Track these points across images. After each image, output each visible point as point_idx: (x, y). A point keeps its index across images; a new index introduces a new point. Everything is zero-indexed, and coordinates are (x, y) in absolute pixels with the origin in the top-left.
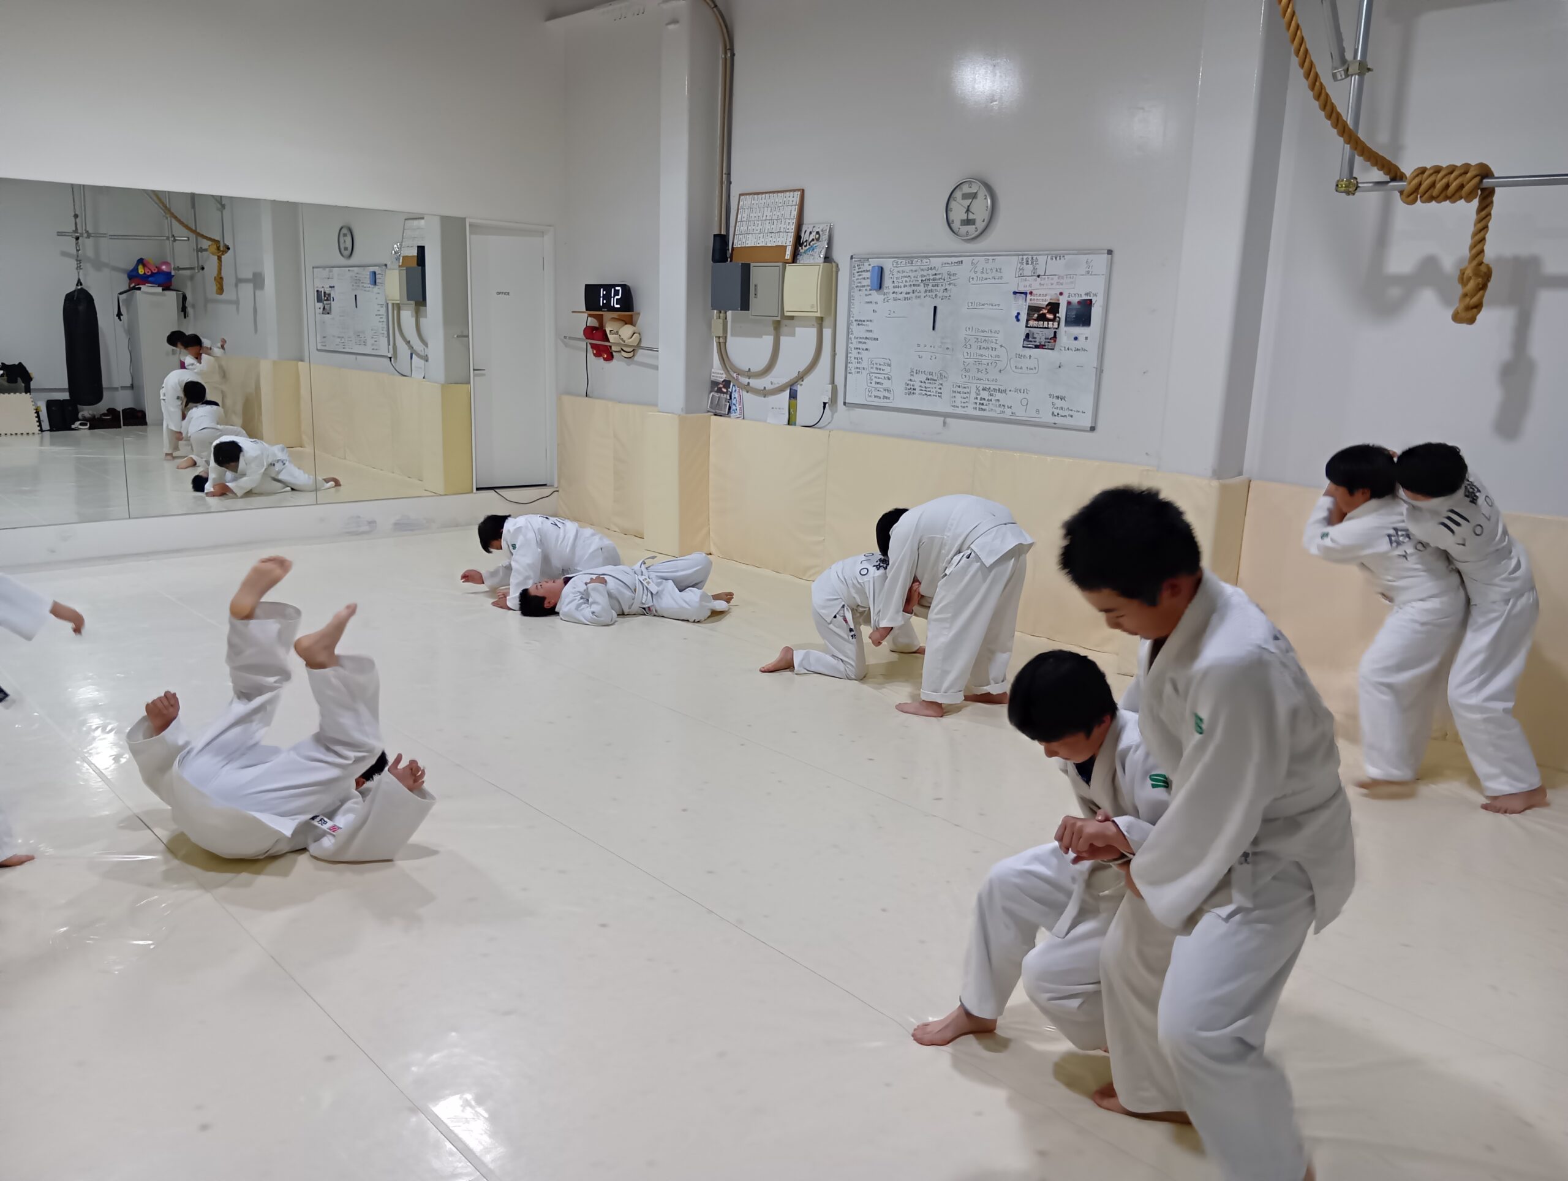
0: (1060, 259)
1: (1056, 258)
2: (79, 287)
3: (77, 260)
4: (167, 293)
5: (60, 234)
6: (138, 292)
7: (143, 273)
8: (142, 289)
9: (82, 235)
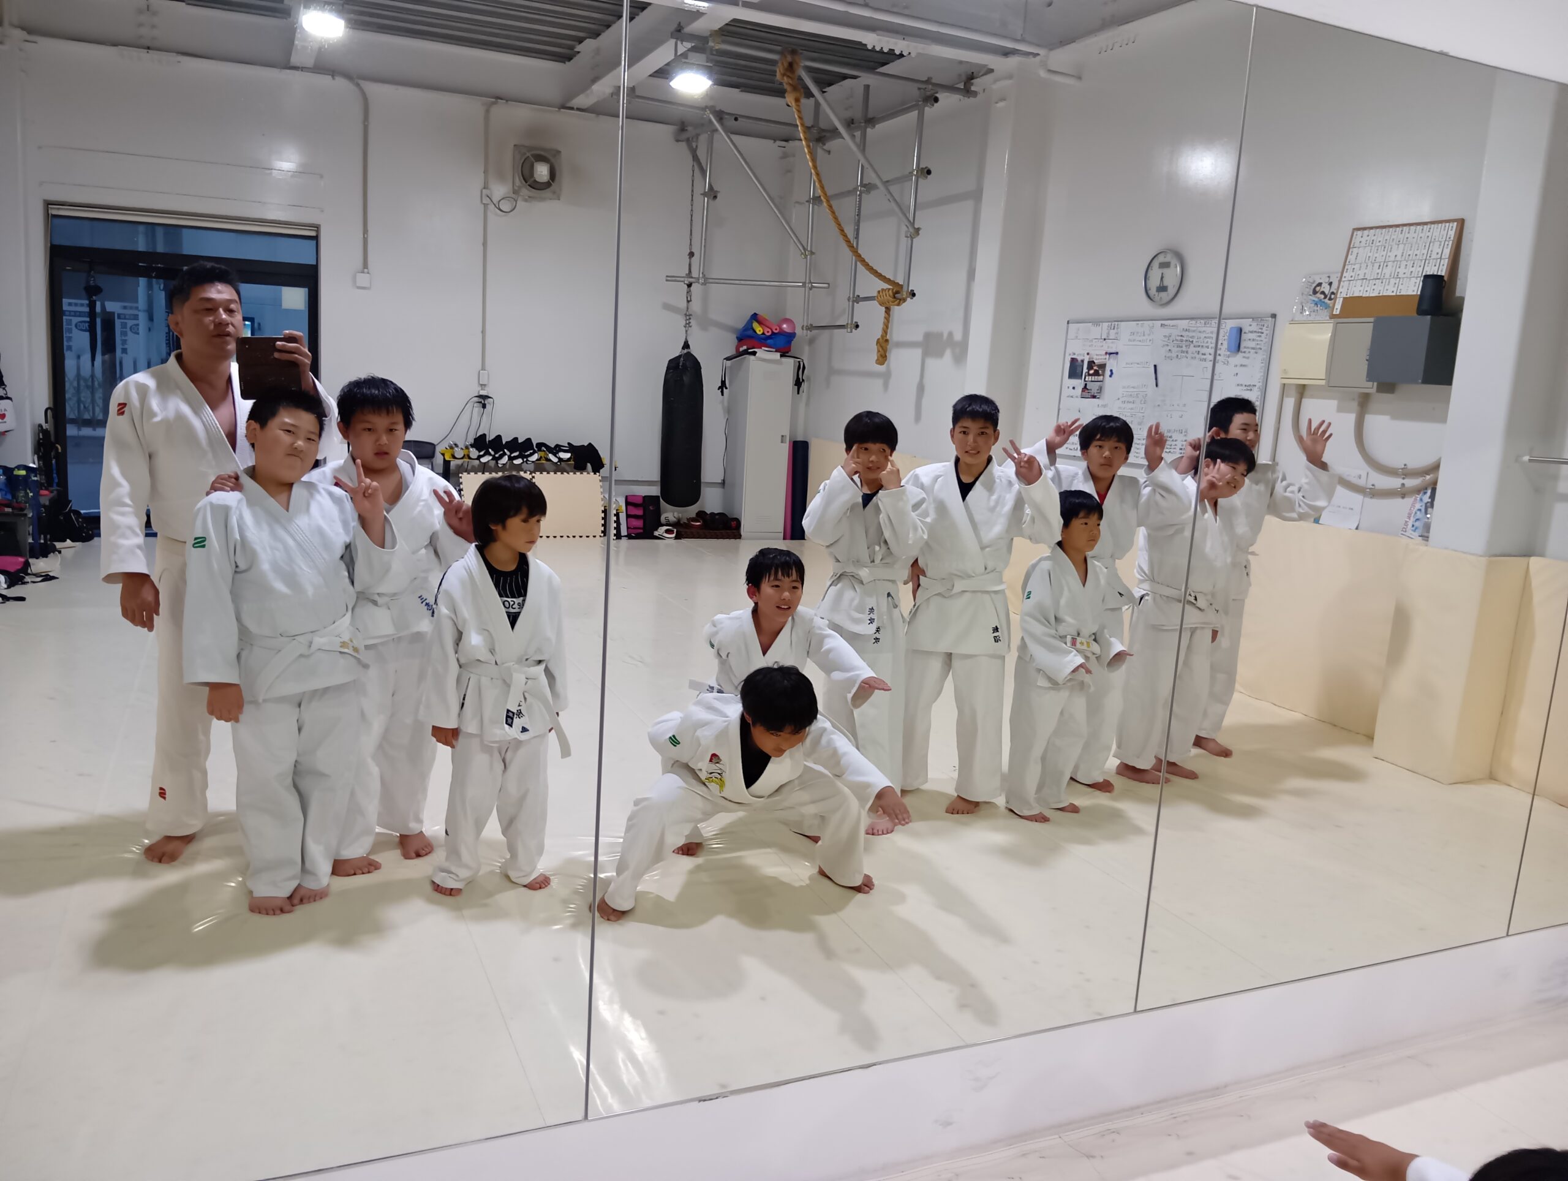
2: (686, 351)
3: (686, 315)
4: (784, 360)
5: (670, 278)
6: (752, 357)
7: (762, 332)
8: (757, 355)
9: (698, 279)
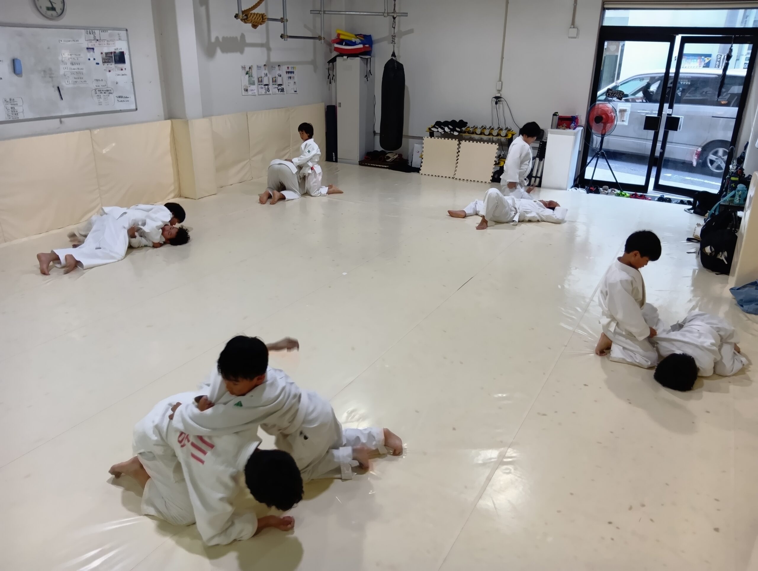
0: (106, 32)
1: (104, 32)
